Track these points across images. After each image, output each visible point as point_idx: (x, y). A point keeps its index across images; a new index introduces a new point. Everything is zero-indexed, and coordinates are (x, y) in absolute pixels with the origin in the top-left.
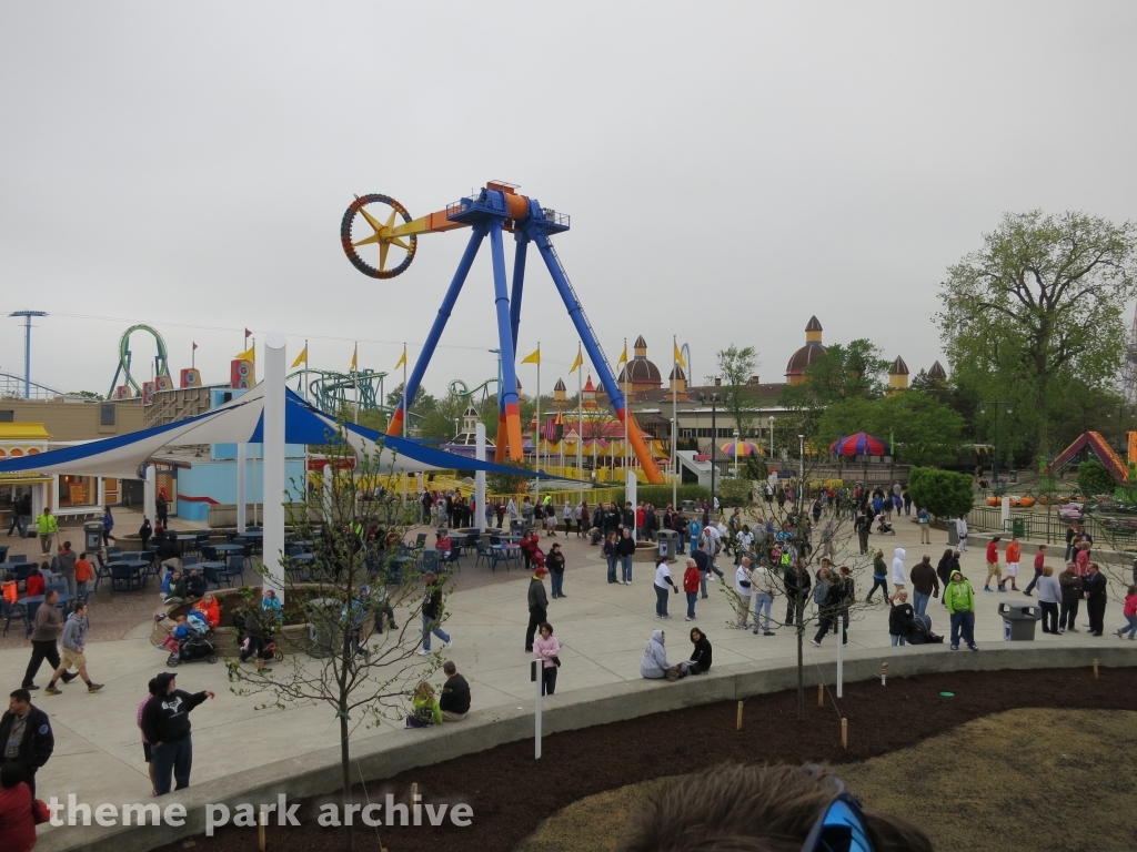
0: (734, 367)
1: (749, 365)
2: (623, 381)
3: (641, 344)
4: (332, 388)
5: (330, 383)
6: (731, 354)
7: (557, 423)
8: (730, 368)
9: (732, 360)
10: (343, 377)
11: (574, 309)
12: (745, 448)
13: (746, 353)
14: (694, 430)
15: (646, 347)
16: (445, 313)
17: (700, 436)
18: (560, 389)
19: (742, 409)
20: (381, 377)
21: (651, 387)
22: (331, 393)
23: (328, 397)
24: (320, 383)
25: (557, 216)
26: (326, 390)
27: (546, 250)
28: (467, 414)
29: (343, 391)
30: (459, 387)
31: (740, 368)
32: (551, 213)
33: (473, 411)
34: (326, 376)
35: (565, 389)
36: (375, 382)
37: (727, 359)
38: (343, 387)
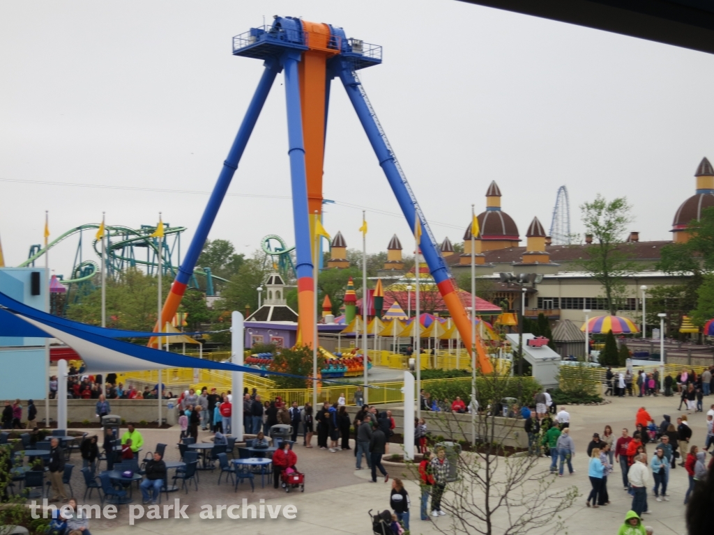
0: (602, 222)
1: (619, 220)
2: (470, 239)
3: (494, 192)
4: (120, 246)
5: (117, 240)
6: (598, 206)
7: (376, 294)
8: (596, 224)
9: (599, 214)
10: (133, 233)
11: (386, 160)
12: (613, 324)
13: (616, 205)
14: (556, 299)
15: (500, 195)
16: (231, 165)
17: (563, 307)
18: (394, 248)
19: (612, 274)
20: (178, 232)
21: (506, 245)
22: (118, 253)
23: (115, 257)
24: (106, 240)
25: (365, 48)
26: (111, 249)
27: (352, 88)
28: (270, 282)
29: (132, 250)
30: (275, 244)
31: (609, 224)
32: (358, 45)
33: (277, 278)
34: (112, 232)
35: (400, 248)
36: (170, 239)
37: (594, 212)
38: (131, 245)
